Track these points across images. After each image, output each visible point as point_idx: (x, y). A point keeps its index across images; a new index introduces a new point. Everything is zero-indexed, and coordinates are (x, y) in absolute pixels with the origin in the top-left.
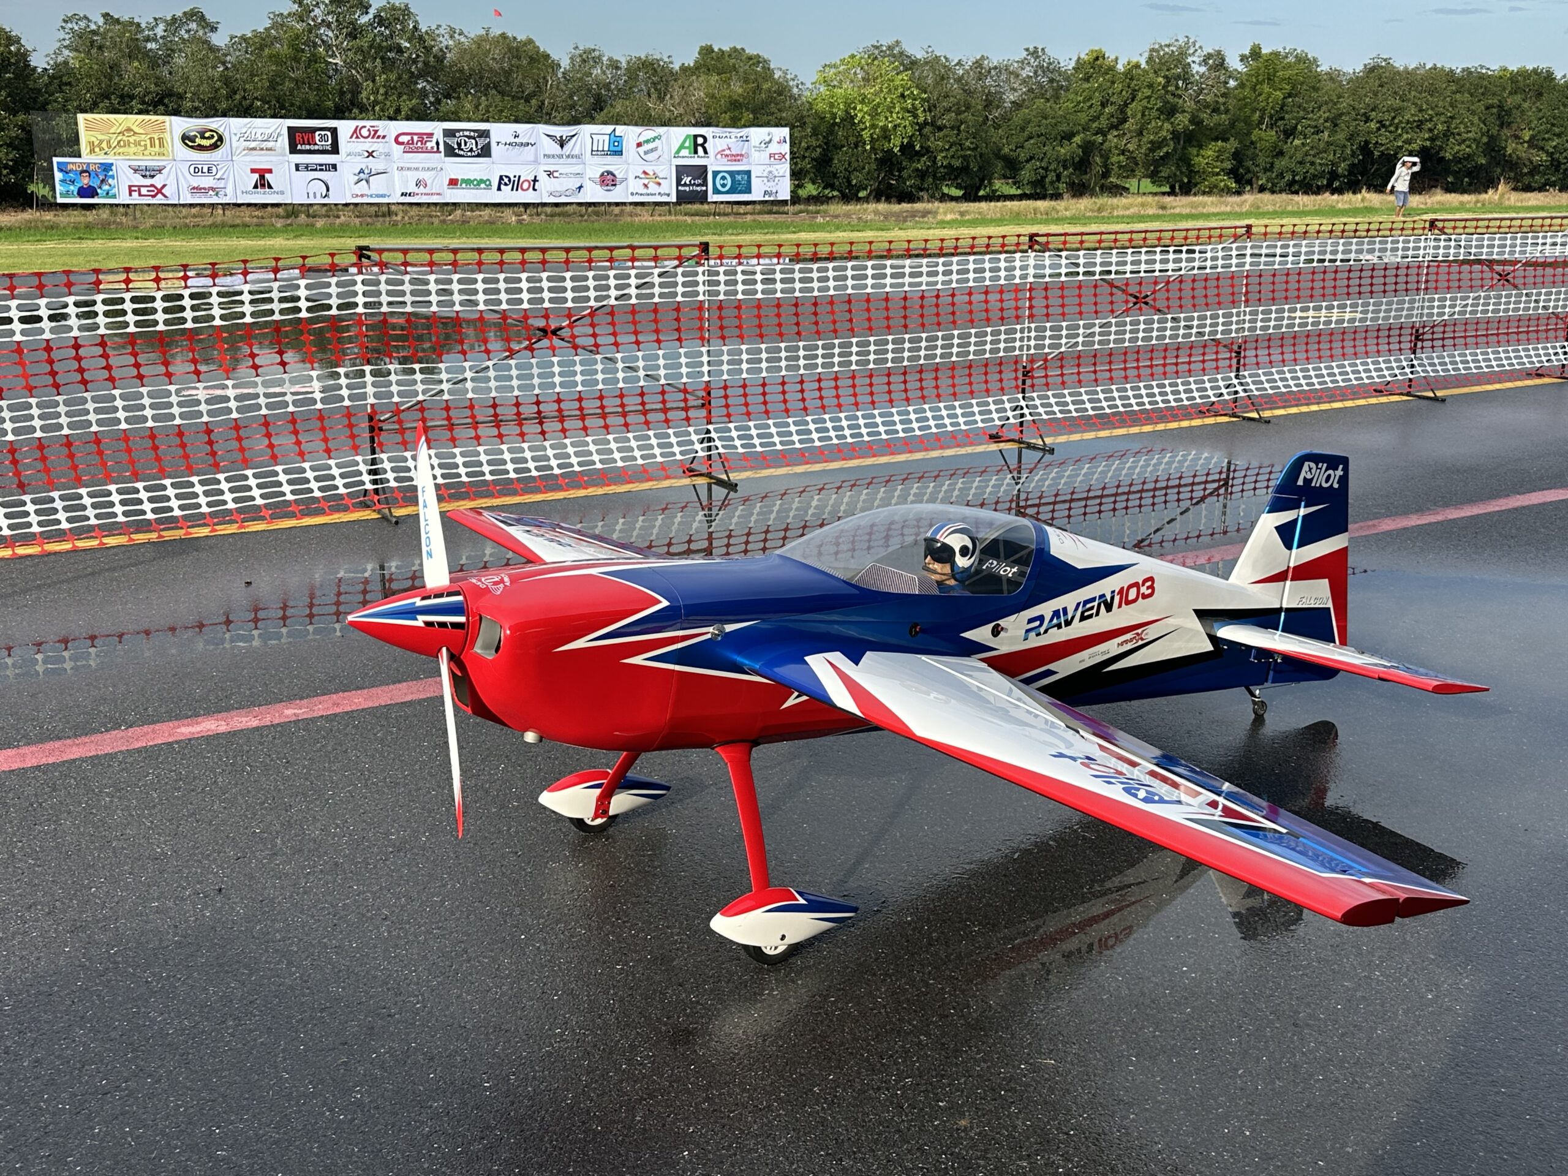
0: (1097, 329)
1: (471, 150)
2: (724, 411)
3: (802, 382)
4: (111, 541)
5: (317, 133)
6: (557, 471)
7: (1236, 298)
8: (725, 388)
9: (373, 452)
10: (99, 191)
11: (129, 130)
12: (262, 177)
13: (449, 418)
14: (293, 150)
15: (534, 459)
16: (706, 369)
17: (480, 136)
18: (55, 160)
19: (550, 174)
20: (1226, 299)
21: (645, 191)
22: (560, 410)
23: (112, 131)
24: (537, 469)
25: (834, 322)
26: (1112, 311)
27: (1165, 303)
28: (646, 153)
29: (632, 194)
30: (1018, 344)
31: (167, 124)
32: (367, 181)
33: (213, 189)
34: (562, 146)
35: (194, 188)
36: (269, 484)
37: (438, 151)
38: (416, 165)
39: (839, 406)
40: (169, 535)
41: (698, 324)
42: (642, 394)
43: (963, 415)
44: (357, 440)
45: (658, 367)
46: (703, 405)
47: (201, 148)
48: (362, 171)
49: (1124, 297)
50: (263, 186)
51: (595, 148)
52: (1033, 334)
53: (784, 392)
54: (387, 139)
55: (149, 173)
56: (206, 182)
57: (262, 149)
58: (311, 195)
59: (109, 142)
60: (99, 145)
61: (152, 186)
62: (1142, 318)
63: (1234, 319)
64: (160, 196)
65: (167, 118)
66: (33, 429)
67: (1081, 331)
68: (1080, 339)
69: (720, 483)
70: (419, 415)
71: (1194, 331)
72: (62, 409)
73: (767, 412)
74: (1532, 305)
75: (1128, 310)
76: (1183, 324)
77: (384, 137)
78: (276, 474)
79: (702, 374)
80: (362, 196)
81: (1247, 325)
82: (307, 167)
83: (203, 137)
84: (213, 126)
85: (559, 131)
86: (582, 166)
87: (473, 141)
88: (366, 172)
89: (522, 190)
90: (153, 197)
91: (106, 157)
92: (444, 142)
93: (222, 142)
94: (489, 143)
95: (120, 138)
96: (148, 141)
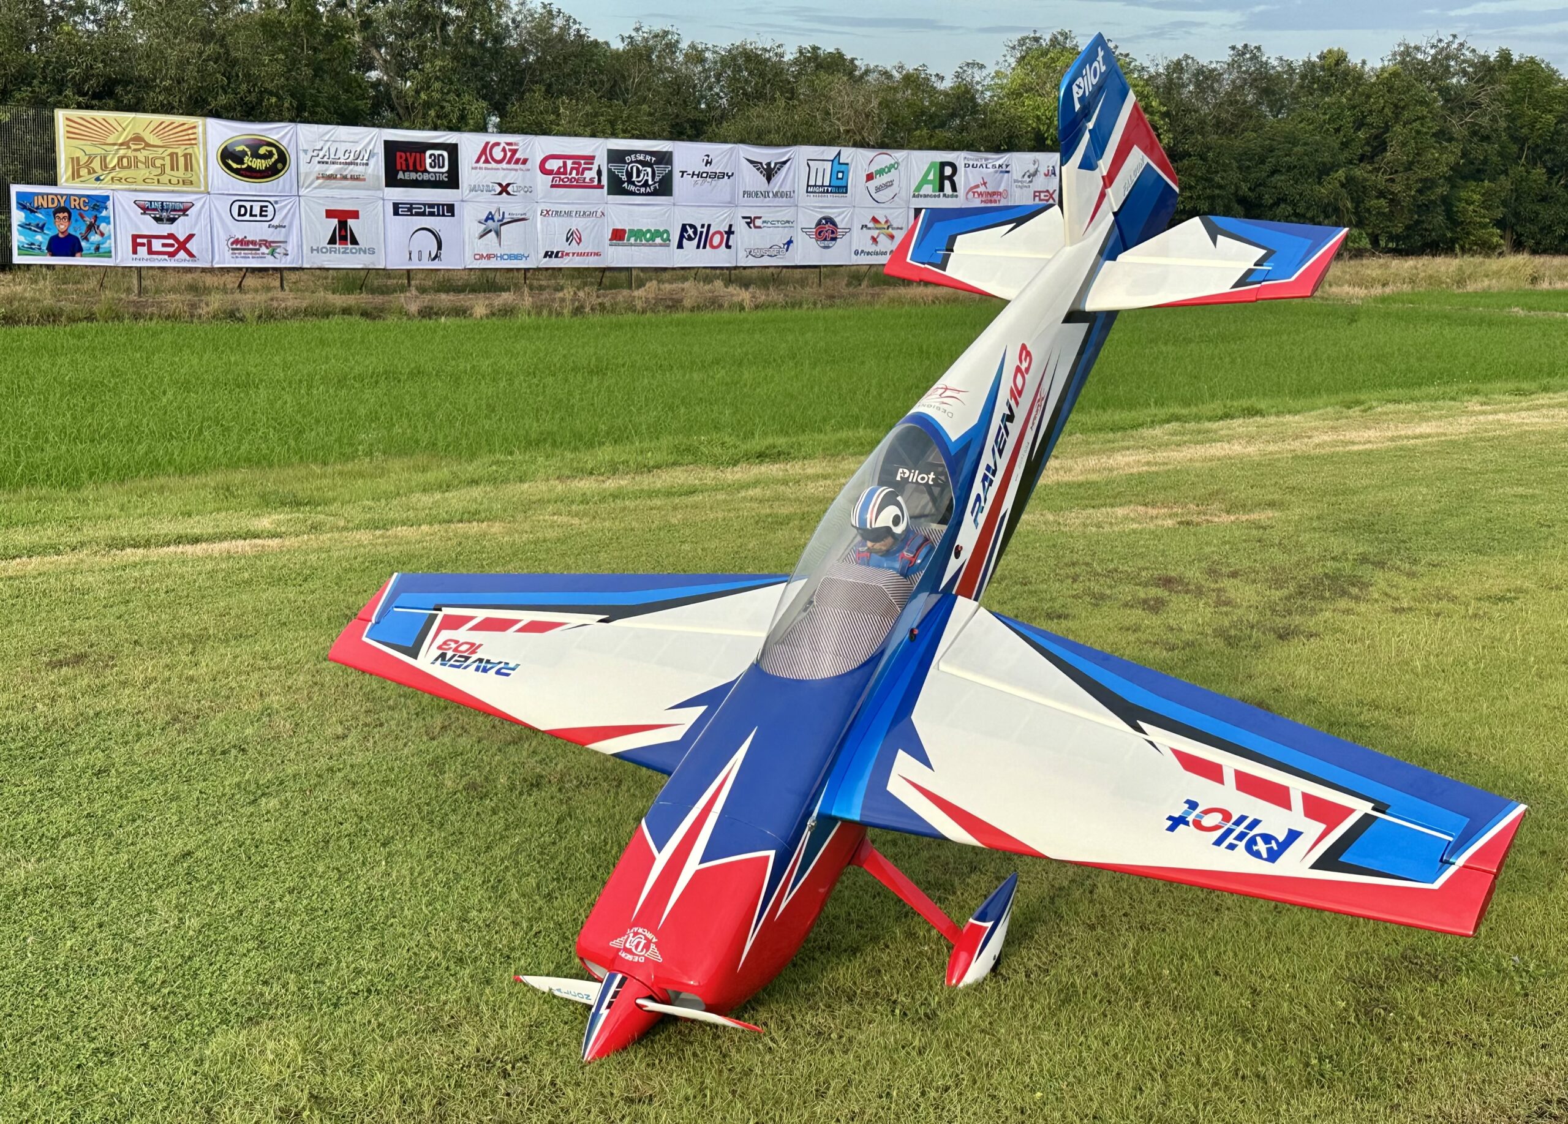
1: (646, 185)
5: (428, 153)
10: (83, 244)
11: (138, 139)
12: (343, 225)
14: (392, 181)
17: (657, 162)
18: (15, 189)
19: (750, 222)
21: (873, 248)
23: (110, 140)
28: (878, 189)
29: (856, 253)
31: (200, 130)
32: (498, 234)
33: (266, 243)
34: (769, 179)
35: (236, 242)
37: (601, 187)
38: (567, 208)
47: (251, 174)
48: (490, 217)
50: (343, 239)
51: (812, 183)
54: (528, 165)
55: (166, 213)
56: (255, 231)
57: (345, 178)
58: (415, 256)
59: (104, 159)
60: (88, 165)
61: (171, 236)
64: (182, 254)
65: (197, 121)
77: (525, 161)
80: (489, 257)
82: (410, 209)
83: (256, 155)
84: (273, 137)
85: (767, 155)
86: (793, 209)
87: (649, 170)
88: (496, 217)
89: (712, 247)
90: (172, 255)
91: (97, 184)
92: (609, 170)
93: (284, 165)
94: (671, 172)
95: (122, 152)
96: (168, 159)
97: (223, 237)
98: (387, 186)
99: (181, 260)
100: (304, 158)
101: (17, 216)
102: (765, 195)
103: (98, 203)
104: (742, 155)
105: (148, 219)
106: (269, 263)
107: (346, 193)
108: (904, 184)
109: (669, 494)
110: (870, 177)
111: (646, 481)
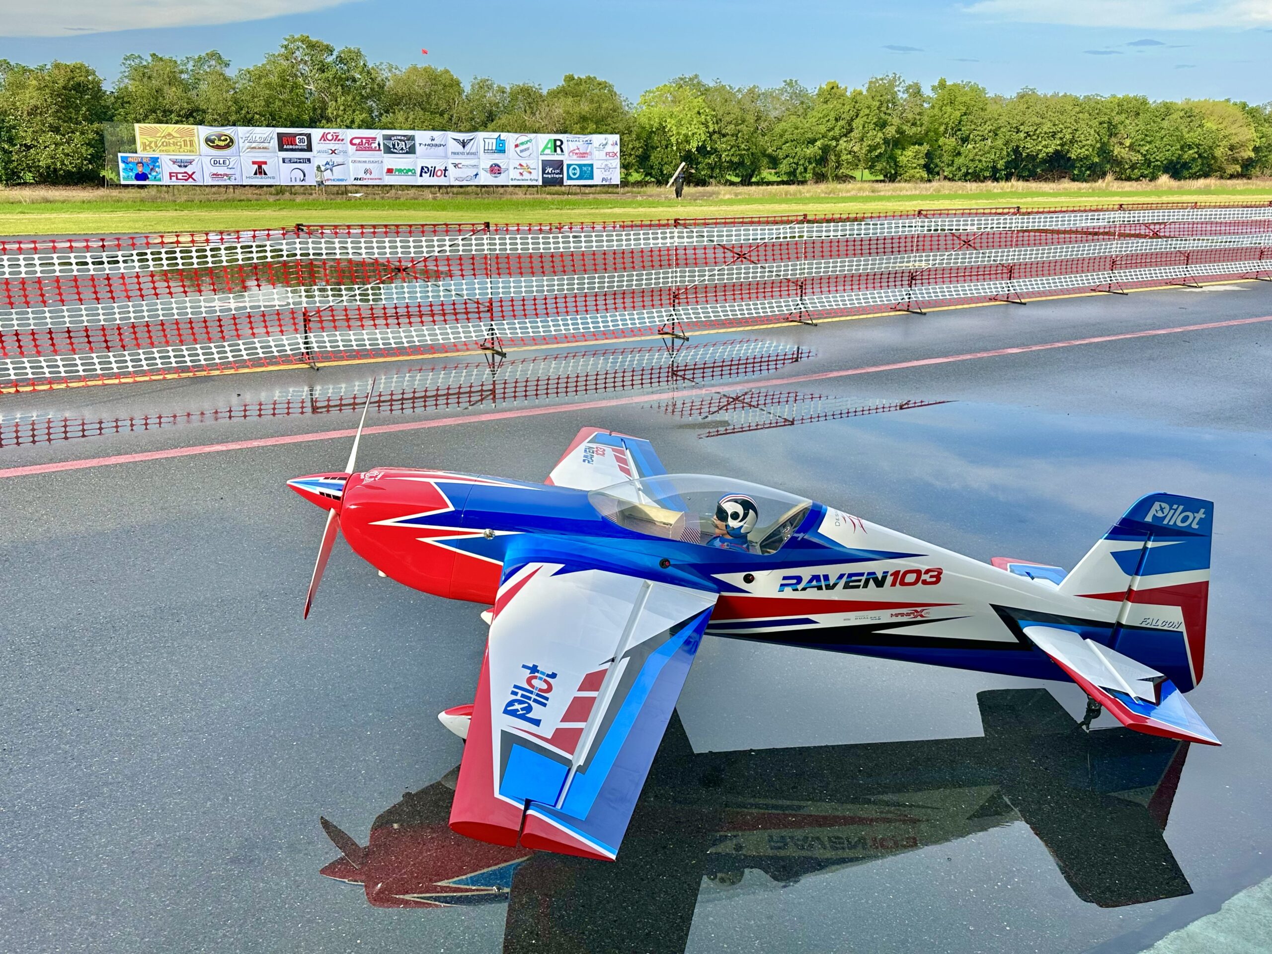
0: (716, 272)
1: (402, 149)
2: (500, 314)
3: (545, 299)
4: (169, 377)
5: (297, 137)
6: (406, 345)
7: (799, 255)
8: (501, 301)
9: (306, 332)
10: (150, 176)
11: (169, 134)
12: (260, 167)
13: (347, 315)
14: (281, 149)
15: (393, 338)
16: (489, 291)
17: (408, 140)
18: (120, 155)
19: (456, 166)
20: (793, 256)
21: (521, 177)
22: (408, 312)
23: (158, 135)
24: (395, 343)
25: (564, 266)
26: (725, 262)
27: (756, 258)
28: (521, 151)
29: (512, 179)
30: (670, 280)
31: (195, 131)
32: (331, 170)
33: (226, 175)
34: (464, 147)
35: (214, 174)
36: (251, 349)
37: (379, 150)
38: (364, 159)
39: (567, 312)
40: (199, 374)
41: (484, 266)
42: (454, 304)
43: (638, 319)
44: (297, 327)
45: (462, 290)
46: (488, 311)
47: (218, 147)
48: (327, 163)
49: (732, 254)
50: (260, 173)
51: (486, 148)
52: (678, 274)
53: (535, 304)
55: (183, 164)
56: (221, 170)
57: (260, 148)
58: (293, 179)
59: (156, 143)
60: (149, 145)
61: (185, 173)
62: (743, 266)
63: (798, 267)
65: (195, 127)
66: (130, 318)
67: (707, 273)
68: (707, 278)
69: (498, 353)
70: (330, 313)
71: (774, 274)
72: (145, 308)
73: (525, 315)
74: (986, 259)
75: (734, 262)
76: (767, 270)
77: (343, 140)
78: (255, 343)
79: (488, 294)
80: (328, 180)
81: (806, 271)
82: (290, 161)
83: (220, 140)
84: (227, 132)
86: (477, 160)
87: (403, 143)
88: (330, 164)
89: (437, 176)
90: (186, 180)
91: (154, 153)
92: (384, 143)
93: (233, 143)
94: (414, 144)
95: (163, 140)
96: (183, 142)
97: (208, 173)
104: (449, 136)
106: (228, 183)
107: (261, 155)
108: (535, 149)
110: (517, 146)
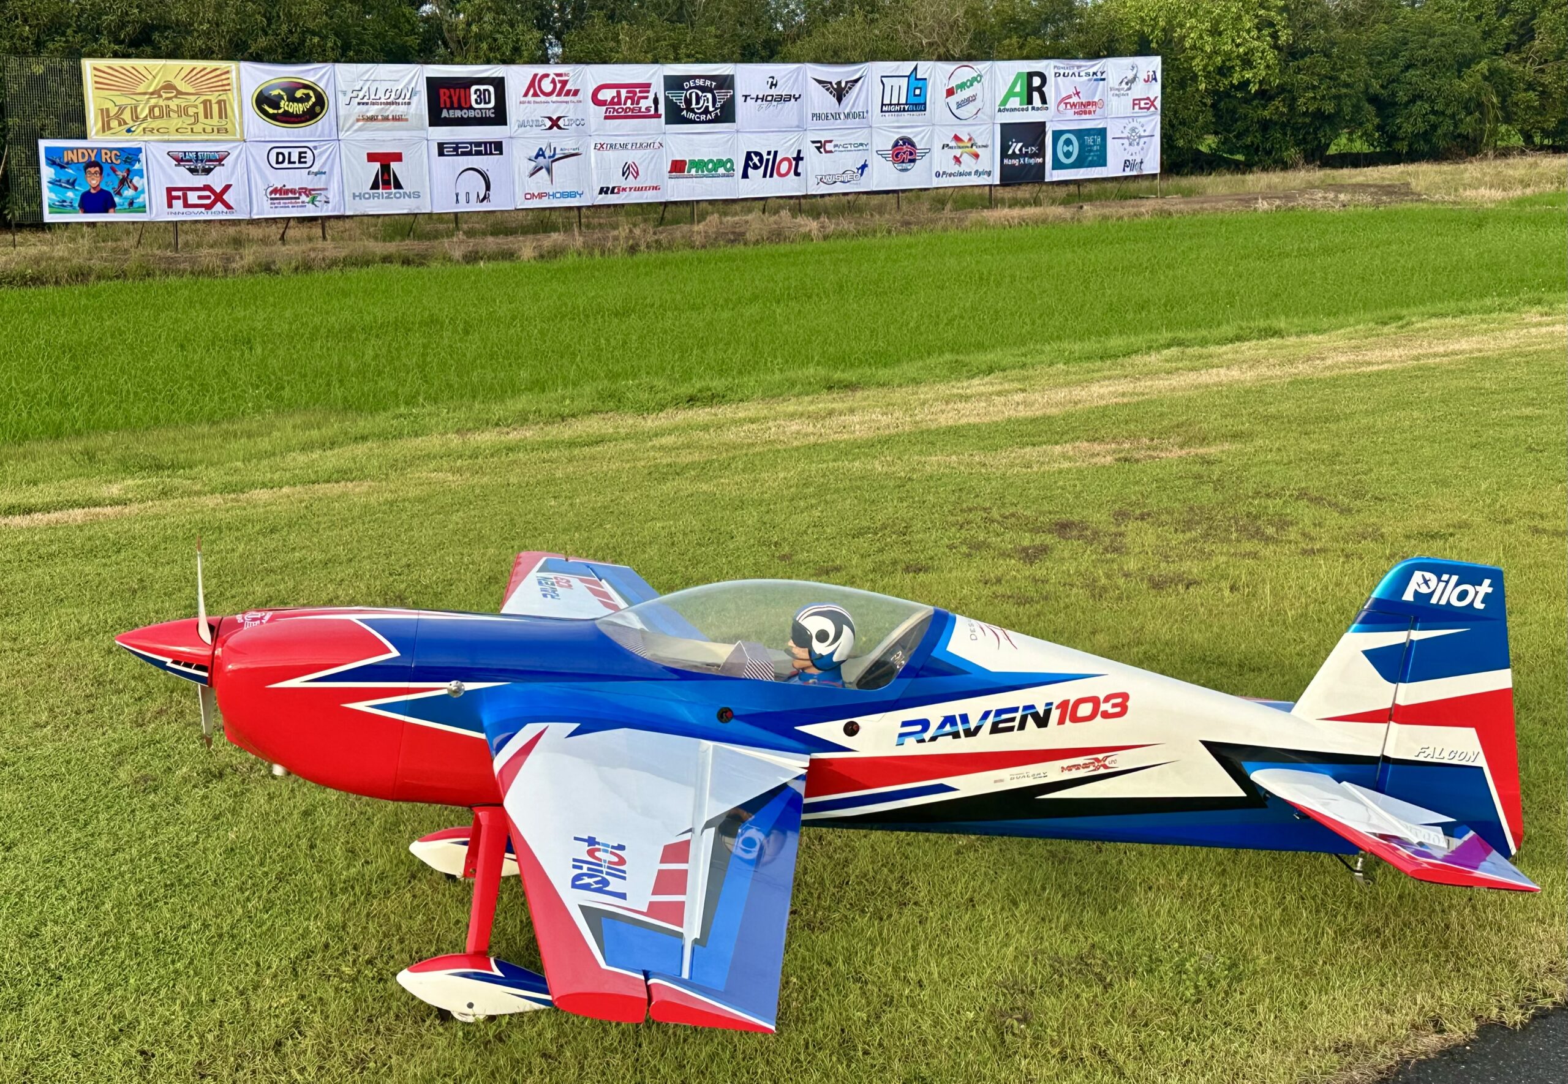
1: (706, 111)
5: (474, 88)
10: (117, 199)
11: (169, 86)
12: (386, 168)
14: (436, 120)
17: (719, 87)
18: (43, 144)
19: (820, 146)
21: (956, 169)
23: (141, 89)
28: (959, 105)
29: (938, 175)
31: (233, 75)
32: (549, 171)
33: (306, 191)
34: (839, 100)
35: (275, 191)
37: (658, 116)
38: (622, 140)
47: (288, 118)
48: (540, 154)
50: (387, 184)
51: (887, 101)
54: (580, 96)
55: (201, 164)
56: (295, 179)
57: (386, 119)
58: (462, 198)
59: (134, 110)
61: (207, 188)
64: (219, 206)
65: (231, 65)
77: (576, 92)
80: (540, 196)
82: (456, 149)
83: (292, 99)
84: (309, 79)
85: (836, 73)
86: (866, 131)
87: (709, 96)
88: (547, 154)
89: (780, 175)
90: (208, 207)
91: (129, 136)
92: (666, 98)
93: (322, 108)
94: (733, 97)
95: (153, 102)
96: (201, 107)
97: (262, 187)
98: (430, 125)
99: (218, 213)
100: (343, 100)
101: (47, 173)
102: (836, 116)
103: (131, 156)
104: (809, 75)
105: (183, 171)
106: (310, 211)
107: (388, 135)
108: (988, 96)
109: (572, 444)
110: (950, 92)
111: (555, 431)
